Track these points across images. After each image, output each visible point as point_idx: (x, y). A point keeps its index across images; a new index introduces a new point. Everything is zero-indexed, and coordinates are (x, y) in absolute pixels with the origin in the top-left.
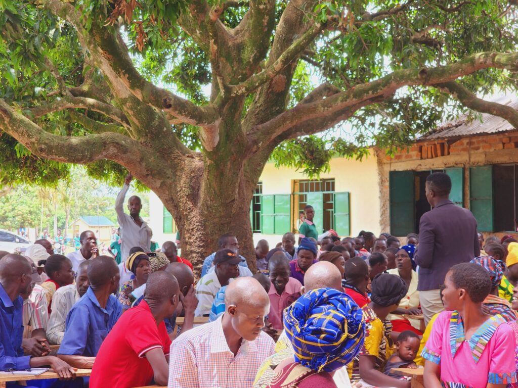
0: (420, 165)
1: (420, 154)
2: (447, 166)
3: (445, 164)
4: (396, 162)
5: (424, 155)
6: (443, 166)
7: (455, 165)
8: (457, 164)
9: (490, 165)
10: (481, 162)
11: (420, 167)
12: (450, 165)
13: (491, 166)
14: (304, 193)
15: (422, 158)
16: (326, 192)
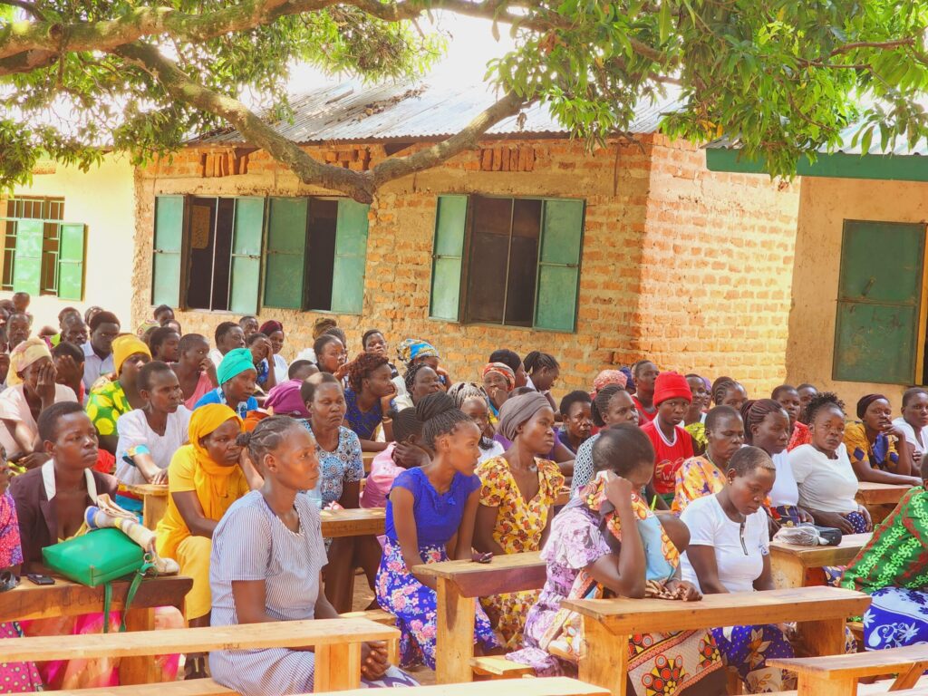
0: (201, 187)
1: (202, 167)
2: (241, 192)
3: (239, 189)
4: (165, 178)
5: (208, 171)
6: (235, 192)
7: (253, 192)
8: (256, 191)
9: (306, 196)
10: (292, 191)
11: (200, 189)
12: (245, 192)
13: (306, 199)
14: (14, 219)
15: (204, 175)
16: (49, 221)
